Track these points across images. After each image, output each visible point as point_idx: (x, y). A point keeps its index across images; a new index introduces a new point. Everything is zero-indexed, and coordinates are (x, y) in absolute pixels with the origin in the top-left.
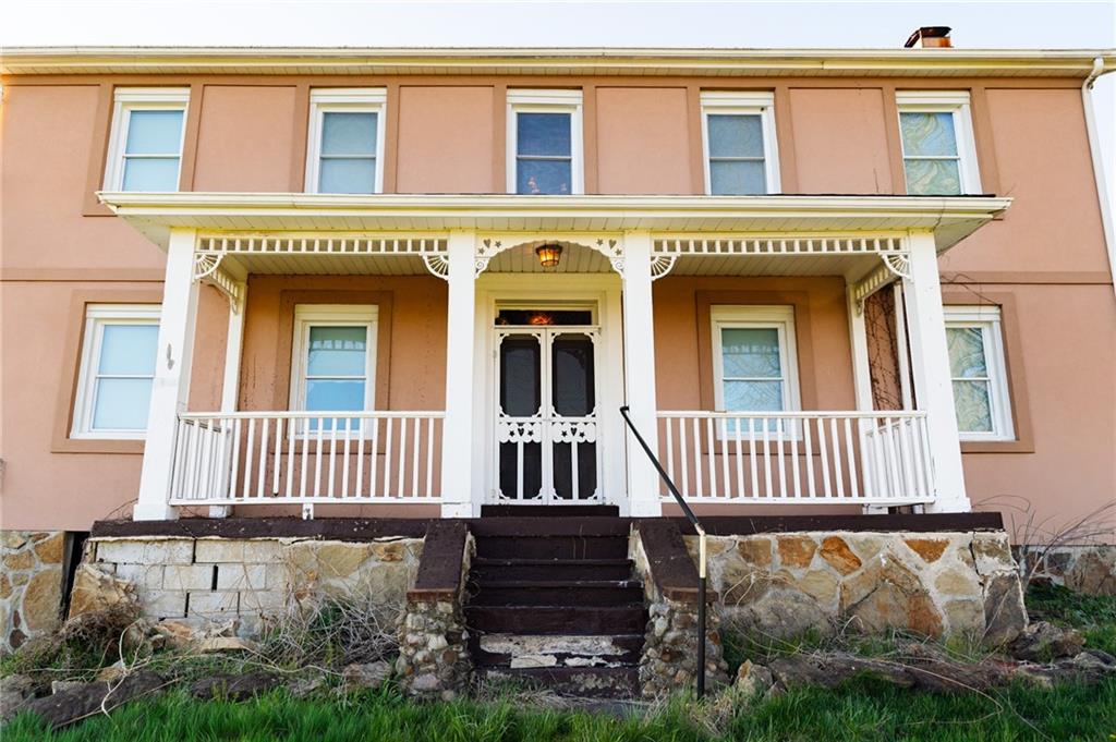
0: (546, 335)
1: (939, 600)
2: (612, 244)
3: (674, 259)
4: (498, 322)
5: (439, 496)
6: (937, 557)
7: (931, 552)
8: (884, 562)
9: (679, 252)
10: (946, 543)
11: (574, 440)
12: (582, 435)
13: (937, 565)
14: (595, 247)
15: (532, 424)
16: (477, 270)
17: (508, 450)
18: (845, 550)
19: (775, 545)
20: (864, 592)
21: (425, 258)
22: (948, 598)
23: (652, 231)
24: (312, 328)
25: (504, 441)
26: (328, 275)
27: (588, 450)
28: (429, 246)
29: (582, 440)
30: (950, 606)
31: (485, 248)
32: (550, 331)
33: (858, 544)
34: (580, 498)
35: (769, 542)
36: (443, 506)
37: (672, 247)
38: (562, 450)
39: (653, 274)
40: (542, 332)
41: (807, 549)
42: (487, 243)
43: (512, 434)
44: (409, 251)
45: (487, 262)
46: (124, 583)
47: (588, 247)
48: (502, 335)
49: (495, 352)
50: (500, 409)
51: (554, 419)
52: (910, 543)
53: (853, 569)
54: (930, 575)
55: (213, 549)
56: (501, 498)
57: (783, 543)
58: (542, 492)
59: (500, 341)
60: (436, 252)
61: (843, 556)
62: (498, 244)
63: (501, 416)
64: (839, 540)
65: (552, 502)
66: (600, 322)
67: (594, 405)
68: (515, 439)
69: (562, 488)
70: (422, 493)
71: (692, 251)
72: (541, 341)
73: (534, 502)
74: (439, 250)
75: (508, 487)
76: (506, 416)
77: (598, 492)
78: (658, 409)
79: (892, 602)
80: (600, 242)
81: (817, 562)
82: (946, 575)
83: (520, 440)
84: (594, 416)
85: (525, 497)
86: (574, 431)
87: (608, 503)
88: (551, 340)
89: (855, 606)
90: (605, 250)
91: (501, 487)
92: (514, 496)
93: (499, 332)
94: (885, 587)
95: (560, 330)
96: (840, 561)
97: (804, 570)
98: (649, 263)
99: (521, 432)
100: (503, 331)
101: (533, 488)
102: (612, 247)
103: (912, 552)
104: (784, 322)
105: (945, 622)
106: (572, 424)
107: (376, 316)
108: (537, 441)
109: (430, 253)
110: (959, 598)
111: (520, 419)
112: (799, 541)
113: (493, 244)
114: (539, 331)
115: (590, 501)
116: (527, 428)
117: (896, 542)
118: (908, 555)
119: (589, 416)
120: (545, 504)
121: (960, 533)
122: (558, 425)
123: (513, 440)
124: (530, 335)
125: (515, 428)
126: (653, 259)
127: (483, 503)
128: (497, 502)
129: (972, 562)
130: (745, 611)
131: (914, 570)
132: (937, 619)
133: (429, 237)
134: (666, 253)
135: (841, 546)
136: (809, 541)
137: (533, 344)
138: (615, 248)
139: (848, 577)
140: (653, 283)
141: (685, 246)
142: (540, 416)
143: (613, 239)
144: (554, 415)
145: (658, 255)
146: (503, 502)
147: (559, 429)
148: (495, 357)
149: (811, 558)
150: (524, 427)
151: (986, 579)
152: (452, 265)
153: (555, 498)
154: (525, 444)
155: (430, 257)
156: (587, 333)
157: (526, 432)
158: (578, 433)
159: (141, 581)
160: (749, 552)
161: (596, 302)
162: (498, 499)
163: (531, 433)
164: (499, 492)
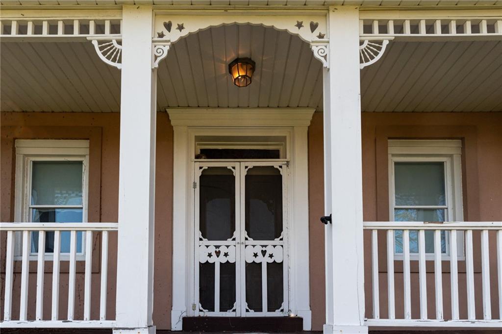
0: (240, 170)
2: (313, 27)
3: (386, 43)
4: (197, 157)
5: (114, 319)
9: (391, 34)
11: (265, 261)
12: (271, 256)
14: (293, 30)
15: (228, 246)
16: (156, 57)
17: (206, 269)
21: (95, 43)
23: (362, 9)
24: (35, 163)
25: (203, 262)
26: (43, 112)
27: (276, 269)
28: (100, 29)
29: (271, 261)
31: (165, 32)
32: (243, 165)
34: (269, 311)
36: (114, 331)
37: (383, 29)
38: (253, 269)
39: (361, 62)
40: (237, 165)
42: (168, 26)
43: (210, 255)
44: (76, 33)
45: (167, 48)
47: (286, 31)
48: (201, 168)
49: (195, 184)
50: (199, 234)
51: (247, 242)
56: (201, 311)
58: (236, 305)
59: (199, 173)
60: (107, 35)
62: (181, 28)
63: (201, 239)
65: (244, 314)
66: (288, 156)
67: (282, 230)
68: (213, 259)
69: (254, 302)
70: (95, 316)
71: (407, 32)
72: (236, 173)
73: (229, 314)
74: (112, 32)
75: (206, 300)
76: (205, 240)
77: (284, 305)
78: (365, 220)
80: (299, 25)
83: (217, 261)
84: (282, 239)
85: (221, 310)
86: (264, 253)
87: (292, 315)
88: (244, 172)
90: (306, 34)
91: (201, 301)
92: (212, 309)
93: (198, 165)
95: (252, 163)
98: (357, 49)
99: (218, 254)
100: (201, 164)
101: (228, 302)
102: (312, 31)
104: (451, 156)
106: (263, 246)
107: (88, 150)
108: (231, 261)
109: (101, 37)
111: (217, 243)
113: (174, 27)
114: (233, 164)
115: (277, 314)
116: (223, 250)
119: (277, 240)
120: (238, 315)
122: (250, 248)
123: (211, 261)
124: (225, 168)
125: (212, 250)
126: (361, 43)
127: (184, 315)
128: (197, 314)
133: (99, 17)
134: (376, 35)
137: (228, 178)
138: (317, 32)
140: (361, 71)
141: (399, 28)
142: (234, 239)
143: (315, 22)
144: (246, 239)
145: (368, 38)
146: (202, 314)
147: (250, 251)
148: (195, 187)
150: (220, 249)
152: (126, 50)
153: (247, 311)
154: (221, 264)
155: (100, 42)
156: (276, 166)
157: (222, 254)
158: (267, 255)
161: (284, 138)
162: (197, 312)
163: (226, 255)
164: (199, 306)
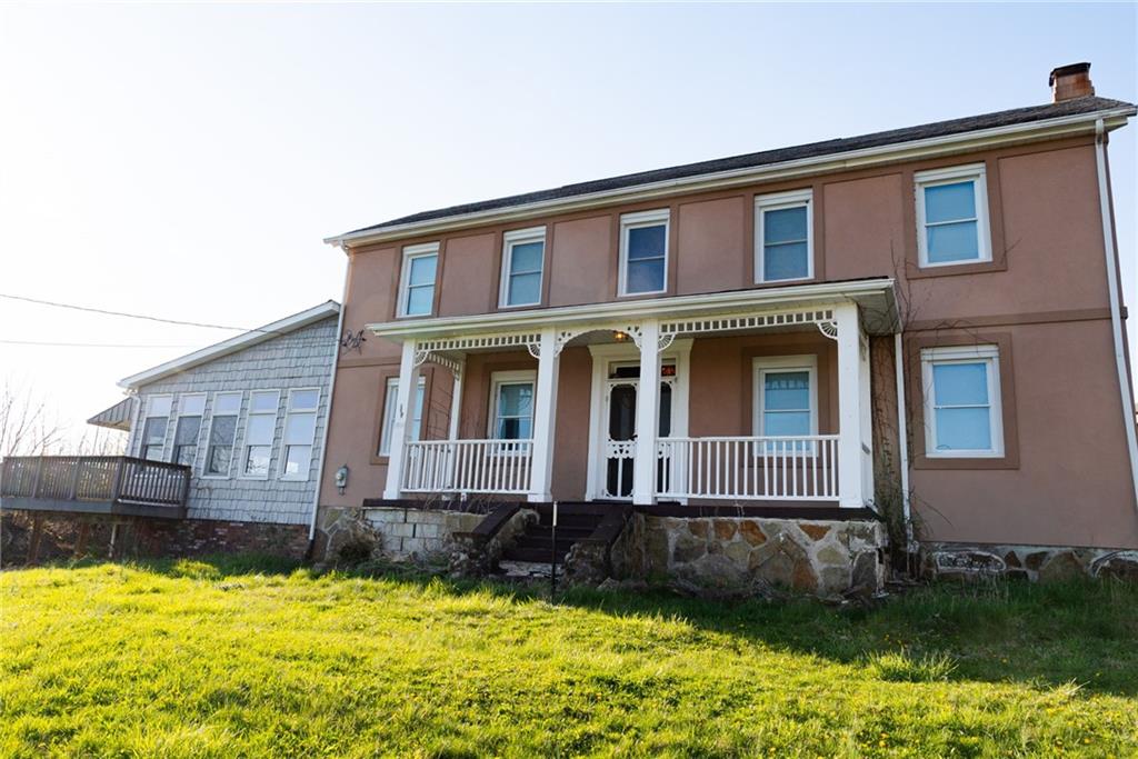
1: (818, 566)
2: (637, 329)
3: (673, 336)
6: (821, 537)
7: (817, 533)
8: (782, 539)
9: (677, 332)
10: (829, 528)
12: (661, 453)
13: (820, 543)
14: (626, 332)
15: (629, 446)
17: (613, 463)
18: (756, 530)
19: (712, 525)
20: (766, 558)
22: (825, 565)
23: (659, 319)
25: (611, 457)
29: (660, 457)
30: (826, 572)
31: (562, 338)
33: (766, 526)
35: (707, 523)
37: (673, 328)
39: (660, 347)
41: (731, 528)
42: (563, 334)
43: (616, 452)
45: (563, 347)
46: (374, 531)
47: (623, 333)
50: (609, 436)
52: (802, 527)
53: (760, 543)
54: (815, 549)
55: (414, 516)
56: (607, 495)
57: (718, 525)
60: (535, 342)
61: (755, 534)
63: (610, 440)
64: (753, 523)
68: (618, 456)
71: (686, 330)
73: (629, 499)
75: (612, 489)
76: (613, 441)
79: (783, 565)
80: (629, 329)
81: (737, 537)
82: (825, 550)
83: (621, 457)
85: (622, 495)
89: (758, 567)
90: (632, 333)
91: (608, 489)
92: (615, 494)
94: (779, 555)
96: (752, 537)
97: (729, 542)
98: (658, 340)
99: (621, 451)
102: (636, 331)
103: (803, 533)
105: (820, 580)
108: (631, 457)
110: (833, 566)
111: (621, 443)
112: (726, 522)
113: (566, 335)
116: (625, 448)
117: (793, 525)
118: (800, 535)
121: (840, 522)
123: (616, 456)
125: (617, 448)
126: (660, 337)
127: (595, 497)
128: (605, 497)
129: (846, 543)
130: (688, 565)
131: (804, 546)
132: (814, 579)
134: (668, 332)
135: (753, 526)
136: (733, 523)
138: (638, 332)
139: (756, 548)
141: (681, 327)
143: (637, 327)
145: (664, 334)
146: (608, 498)
149: (733, 533)
150: (623, 448)
151: (856, 554)
154: (623, 459)
157: (624, 452)
159: (383, 530)
160: (695, 529)
162: (605, 496)
163: (627, 452)
164: (606, 492)
